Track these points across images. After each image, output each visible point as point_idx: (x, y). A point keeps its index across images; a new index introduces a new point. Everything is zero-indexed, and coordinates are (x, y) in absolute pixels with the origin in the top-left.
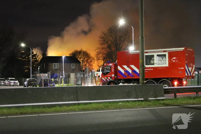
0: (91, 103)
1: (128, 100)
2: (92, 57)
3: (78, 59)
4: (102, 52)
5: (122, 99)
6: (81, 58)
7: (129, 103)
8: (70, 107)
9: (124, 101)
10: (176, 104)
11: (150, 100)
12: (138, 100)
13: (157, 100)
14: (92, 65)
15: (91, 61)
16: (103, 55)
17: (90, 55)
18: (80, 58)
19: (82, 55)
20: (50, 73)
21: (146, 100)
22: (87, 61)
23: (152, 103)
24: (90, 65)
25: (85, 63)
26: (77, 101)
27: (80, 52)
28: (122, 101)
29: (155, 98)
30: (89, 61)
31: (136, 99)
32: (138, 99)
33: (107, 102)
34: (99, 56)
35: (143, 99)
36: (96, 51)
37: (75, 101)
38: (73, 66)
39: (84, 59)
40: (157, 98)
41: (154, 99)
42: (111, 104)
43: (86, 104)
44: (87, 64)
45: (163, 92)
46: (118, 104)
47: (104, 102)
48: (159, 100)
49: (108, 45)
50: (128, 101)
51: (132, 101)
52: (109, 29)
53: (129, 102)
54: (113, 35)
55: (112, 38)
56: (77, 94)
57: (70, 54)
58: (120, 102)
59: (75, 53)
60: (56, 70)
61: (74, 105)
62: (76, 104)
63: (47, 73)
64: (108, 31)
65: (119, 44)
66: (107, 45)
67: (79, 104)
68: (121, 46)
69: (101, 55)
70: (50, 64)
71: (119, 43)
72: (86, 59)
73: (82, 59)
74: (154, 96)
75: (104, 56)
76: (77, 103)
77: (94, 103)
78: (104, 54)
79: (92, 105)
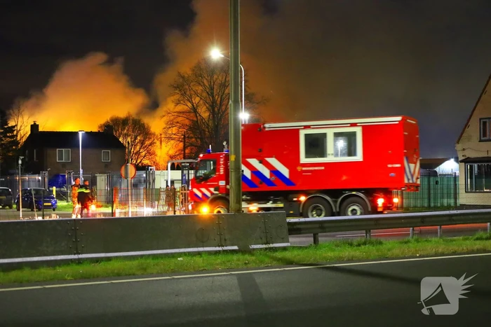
0: (109, 259)
1: (201, 249)
2: (154, 134)
3: (120, 140)
4: (178, 122)
5: (185, 248)
6: (128, 136)
7: (201, 256)
8: (58, 268)
9: (189, 253)
10: (312, 261)
11: (254, 249)
12: (224, 251)
13: (271, 248)
14: (154, 154)
15: (151, 144)
16: (180, 130)
17: (148, 128)
18: (126, 136)
19: (131, 130)
20: (47, 174)
21: (244, 251)
22: (142, 143)
23: (253, 258)
24: (150, 153)
25: (138, 147)
26: (75, 254)
27: (124, 122)
28: (185, 254)
29: (266, 244)
30: (147, 143)
31: (220, 249)
32: (225, 248)
33: (149, 255)
34: (170, 132)
35: (236, 248)
36: (165, 119)
37: (72, 254)
38: (106, 155)
39: (136, 138)
40: (271, 245)
41: (264, 246)
42: (156, 261)
43: (97, 262)
44: (141, 151)
45: (285, 231)
46: (173, 260)
47: (142, 256)
48: (275, 249)
49: (193, 105)
50: (199, 253)
51: (210, 253)
52: (195, 67)
53: (203, 256)
54: (205, 82)
55: (201, 88)
56: (76, 239)
57: (101, 127)
58: (180, 254)
59: (111, 124)
60: (64, 165)
61: (69, 264)
62: (72, 261)
63: (39, 173)
64: (193, 70)
65: (218, 102)
66: (190, 105)
67: (79, 262)
68: (223, 107)
69: (174, 130)
70: (50, 151)
71: (219, 99)
72: (139, 138)
73: (129, 139)
74: (264, 240)
75: (183, 130)
76: (75, 259)
77: (117, 257)
78: (183, 126)
79: (111, 262)
